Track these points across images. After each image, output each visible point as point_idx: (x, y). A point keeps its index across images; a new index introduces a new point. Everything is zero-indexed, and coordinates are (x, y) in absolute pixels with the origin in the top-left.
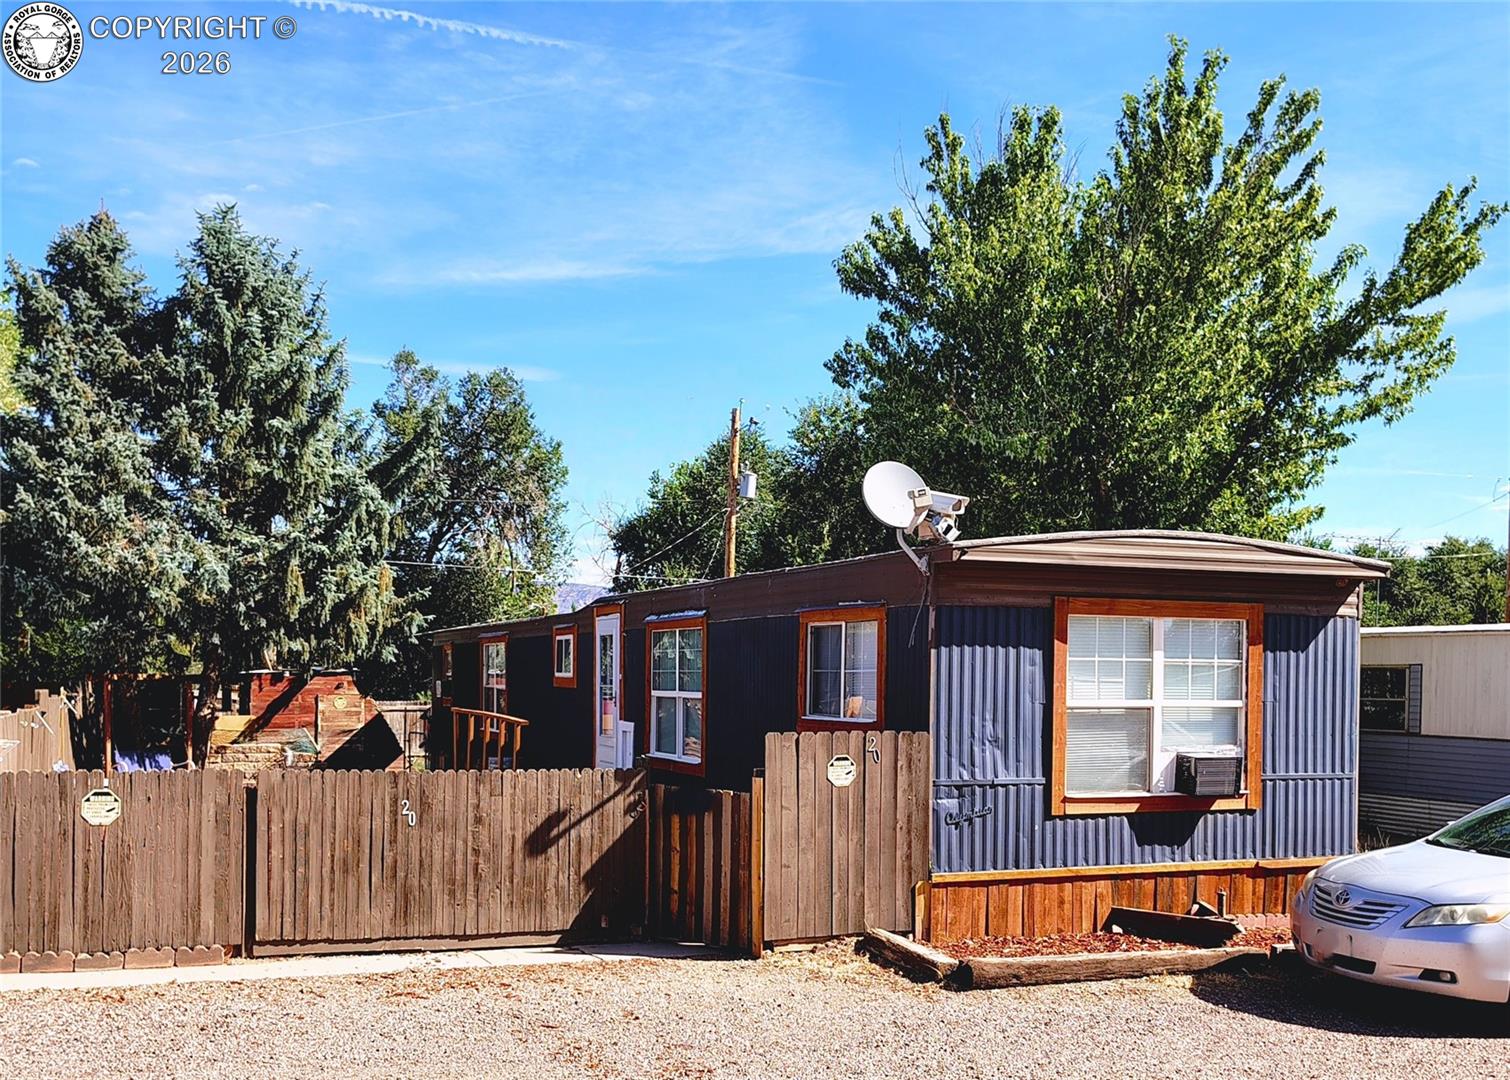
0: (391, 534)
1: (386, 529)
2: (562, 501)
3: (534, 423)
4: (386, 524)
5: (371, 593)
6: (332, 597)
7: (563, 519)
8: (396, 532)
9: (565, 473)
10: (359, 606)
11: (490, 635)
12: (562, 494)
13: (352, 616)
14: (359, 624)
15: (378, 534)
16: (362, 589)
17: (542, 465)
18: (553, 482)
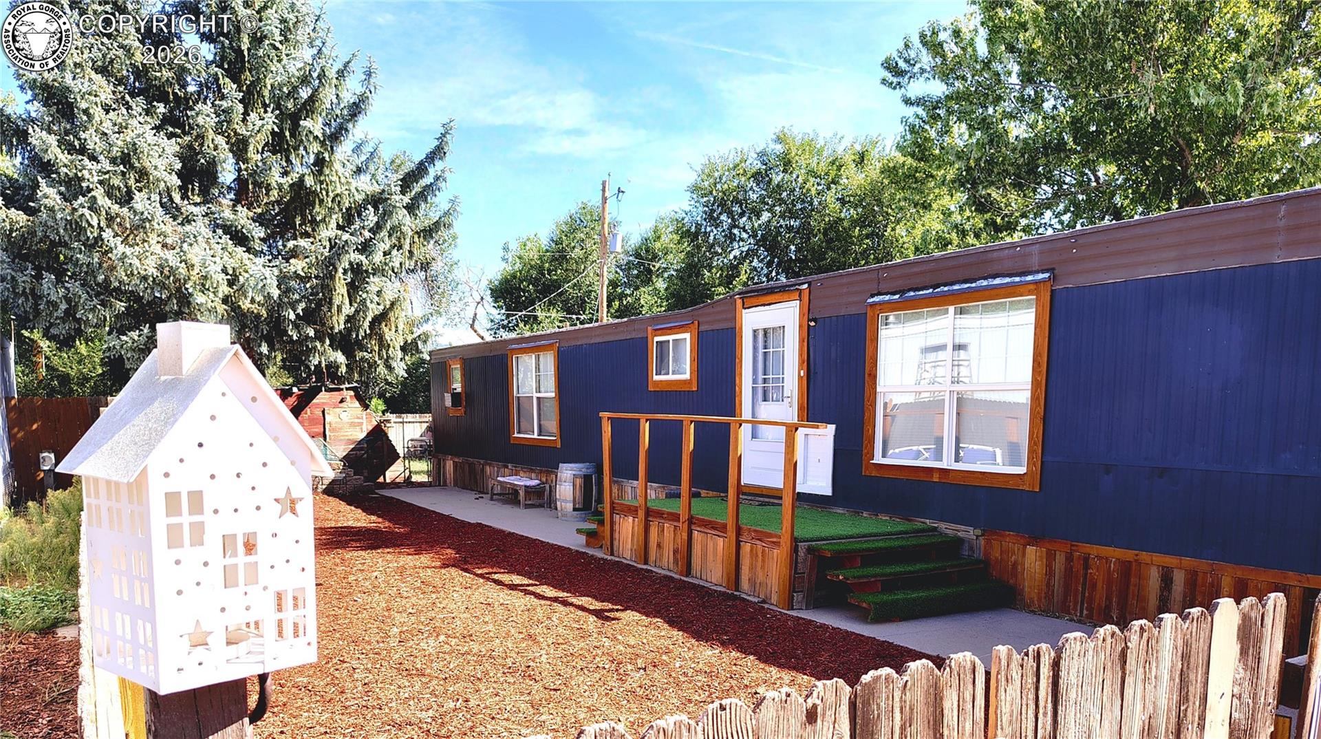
6: (374, 310)
11: (525, 346)
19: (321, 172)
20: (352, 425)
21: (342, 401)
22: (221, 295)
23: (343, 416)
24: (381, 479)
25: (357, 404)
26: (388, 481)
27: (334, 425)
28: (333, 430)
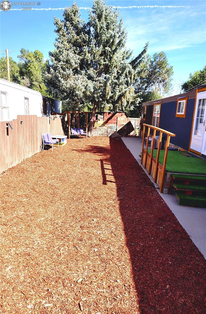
0: (134, 78)
1: (133, 77)
2: (172, 78)
3: (167, 62)
4: (133, 75)
5: (128, 92)
6: (118, 94)
7: (172, 82)
8: (135, 78)
9: (173, 73)
10: (125, 96)
11: (156, 103)
12: (172, 77)
13: (123, 98)
14: (124, 100)
15: (131, 78)
16: (126, 92)
17: (168, 71)
18: (170, 75)
19: (111, 60)
20: (123, 121)
21: (122, 115)
22: (82, 91)
23: (122, 119)
24: (129, 135)
25: (125, 116)
26: (131, 135)
27: (119, 121)
28: (119, 122)
